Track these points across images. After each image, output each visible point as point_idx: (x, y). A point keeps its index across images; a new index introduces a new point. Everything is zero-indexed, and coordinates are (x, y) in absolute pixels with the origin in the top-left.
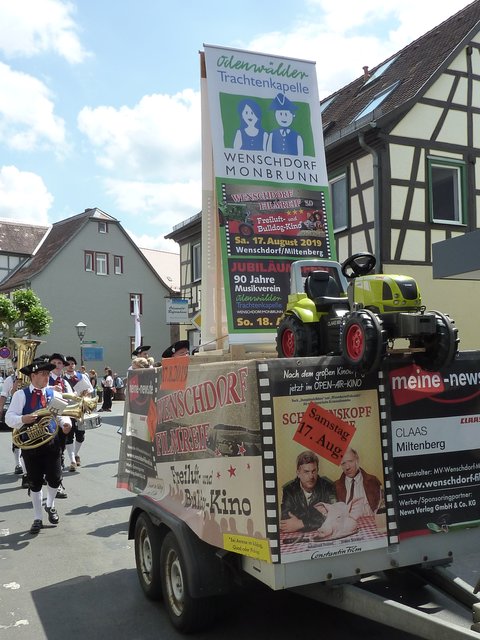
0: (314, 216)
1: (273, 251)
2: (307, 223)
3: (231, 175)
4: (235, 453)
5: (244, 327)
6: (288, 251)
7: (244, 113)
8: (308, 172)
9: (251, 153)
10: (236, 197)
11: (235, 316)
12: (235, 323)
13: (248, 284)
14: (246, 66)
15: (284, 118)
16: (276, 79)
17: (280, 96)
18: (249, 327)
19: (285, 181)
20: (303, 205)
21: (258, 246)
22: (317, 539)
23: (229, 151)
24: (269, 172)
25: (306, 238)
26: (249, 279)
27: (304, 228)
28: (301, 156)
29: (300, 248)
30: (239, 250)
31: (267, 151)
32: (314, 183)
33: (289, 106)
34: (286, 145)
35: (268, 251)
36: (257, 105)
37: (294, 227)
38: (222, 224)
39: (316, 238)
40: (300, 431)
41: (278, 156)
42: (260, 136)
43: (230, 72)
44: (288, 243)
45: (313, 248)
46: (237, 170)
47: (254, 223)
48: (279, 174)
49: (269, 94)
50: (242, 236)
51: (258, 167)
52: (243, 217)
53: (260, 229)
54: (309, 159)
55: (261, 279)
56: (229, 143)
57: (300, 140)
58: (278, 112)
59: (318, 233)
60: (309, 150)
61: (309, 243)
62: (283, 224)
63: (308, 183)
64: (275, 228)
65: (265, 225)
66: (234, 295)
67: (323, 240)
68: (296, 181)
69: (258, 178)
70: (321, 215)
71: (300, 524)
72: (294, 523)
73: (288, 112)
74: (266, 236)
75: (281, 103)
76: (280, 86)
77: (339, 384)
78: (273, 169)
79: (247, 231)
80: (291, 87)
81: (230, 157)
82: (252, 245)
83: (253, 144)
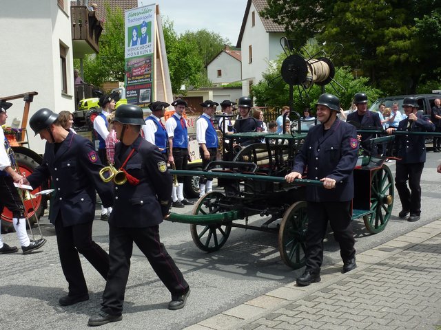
0: (149, 65)
2: (146, 69)
3: (129, 56)
6: (140, 80)
8: (148, 49)
10: (129, 64)
13: (130, 94)
14: (135, 14)
15: (144, 30)
16: (142, 15)
17: (144, 22)
20: (146, 62)
24: (138, 53)
26: (130, 92)
27: (146, 71)
28: (147, 44)
29: (144, 78)
30: (129, 82)
31: (139, 45)
32: (150, 53)
33: (146, 25)
35: (135, 81)
37: (143, 71)
39: (148, 74)
43: (132, 18)
45: (147, 78)
46: (130, 54)
47: (132, 72)
51: (135, 51)
52: (130, 70)
53: (134, 74)
55: (133, 92)
56: (129, 46)
57: (148, 37)
58: (142, 29)
59: (149, 72)
61: (146, 76)
62: (140, 71)
63: (148, 53)
67: (150, 74)
68: (145, 54)
70: (151, 65)
73: (145, 27)
74: (135, 76)
75: (144, 25)
76: (144, 18)
78: (139, 51)
79: (131, 76)
80: (147, 17)
81: (129, 50)
82: (132, 80)
83: (135, 43)
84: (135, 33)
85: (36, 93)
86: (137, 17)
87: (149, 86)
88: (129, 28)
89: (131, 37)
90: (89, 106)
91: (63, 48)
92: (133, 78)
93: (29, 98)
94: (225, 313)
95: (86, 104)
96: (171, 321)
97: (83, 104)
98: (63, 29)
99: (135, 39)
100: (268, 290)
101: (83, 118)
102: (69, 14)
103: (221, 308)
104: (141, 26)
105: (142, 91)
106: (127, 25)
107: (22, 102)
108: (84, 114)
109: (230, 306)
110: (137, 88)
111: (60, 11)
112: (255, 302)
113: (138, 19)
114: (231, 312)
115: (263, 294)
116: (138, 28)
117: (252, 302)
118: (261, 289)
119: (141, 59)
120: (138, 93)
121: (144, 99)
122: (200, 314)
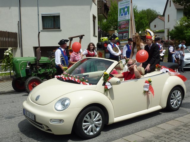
3: (120, 20)
8: (127, 17)
10: (120, 23)
14: (122, 3)
15: (126, 10)
16: (126, 4)
27: (126, 26)
28: (127, 15)
30: (119, 31)
32: (128, 19)
41: (125, 16)
43: (121, 5)
51: (122, 18)
53: (121, 27)
55: (121, 34)
56: (120, 16)
59: (128, 26)
60: (128, 14)
61: (126, 28)
62: (124, 26)
67: (128, 27)
69: (122, 20)
70: (129, 23)
74: (122, 28)
78: (124, 18)
79: (120, 28)
80: (127, 4)
81: (120, 18)
83: (122, 15)
84: (122, 11)
85: (84, 35)
86: (123, 4)
87: (128, 32)
88: (120, 9)
89: (120, 12)
90: (104, 40)
91: (94, 17)
92: (121, 29)
93: (81, 37)
94: (157, 126)
95: (103, 39)
96: (135, 128)
97: (101, 39)
98: (94, 10)
99: (122, 13)
100: (176, 118)
101: (101, 45)
102: (97, 4)
103: (155, 124)
104: (125, 8)
105: (124, 34)
106: (119, 8)
107: (78, 39)
108: (102, 44)
109: (159, 124)
110: (122, 33)
111: (93, 3)
112: (170, 122)
113: (124, 5)
114: (160, 126)
115: (173, 119)
116: (123, 9)
117: (168, 122)
118: (172, 117)
119: (124, 21)
120: (123, 35)
121: (125, 37)
122: (146, 126)
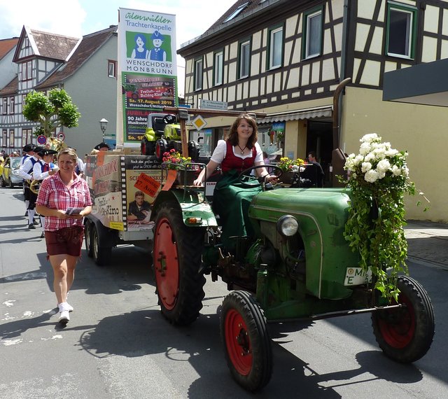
0: (169, 90)
1: (147, 106)
2: (165, 93)
3: (129, 71)
4: (114, 191)
5: (131, 140)
6: (154, 106)
7: (137, 41)
8: (167, 69)
9: (139, 60)
10: (131, 81)
11: (128, 135)
12: (127, 138)
13: (134, 121)
14: (140, 18)
15: (157, 43)
16: (155, 23)
17: (156, 32)
18: (134, 140)
19: (156, 73)
20: (164, 85)
21: (140, 104)
22: (142, 224)
23: (129, 59)
24: (148, 69)
25: (164, 100)
26: (135, 118)
27: (163, 95)
28: (164, 60)
29: (160, 105)
30: (131, 105)
31: (148, 59)
32: (170, 74)
33: (161, 37)
34: (158, 56)
35: (145, 106)
36: (144, 37)
37: (159, 95)
38: (123, 93)
39: (169, 101)
40: (137, 183)
41: (153, 62)
42: (145, 52)
43: (133, 21)
44: (155, 102)
45: (167, 105)
46: (132, 68)
47: (139, 93)
48: (153, 70)
49: (151, 31)
50: (133, 99)
51: (142, 67)
52: (134, 90)
53: (142, 96)
54: (169, 63)
55: (143, 119)
57: (165, 53)
58: (154, 40)
59: (170, 98)
60: (169, 59)
61: (163, 102)
62: (153, 93)
63: (167, 74)
64: (149, 96)
65: (144, 94)
66: (127, 126)
67: (173, 101)
68: (161, 73)
69: (142, 72)
70: (172, 89)
71: (136, 218)
72: (133, 217)
73: (160, 40)
74: (144, 99)
75: (157, 36)
76: (157, 27)
77: (154, 166)
78: (150, 68)
79: (135, 97)
80: (162, 27)
81: (129, 62)
82: (138, 103)
83: (141, 56)
84: (139, 41)
92: (140, 101)
99: (141, 50)
104: (152, 36)
